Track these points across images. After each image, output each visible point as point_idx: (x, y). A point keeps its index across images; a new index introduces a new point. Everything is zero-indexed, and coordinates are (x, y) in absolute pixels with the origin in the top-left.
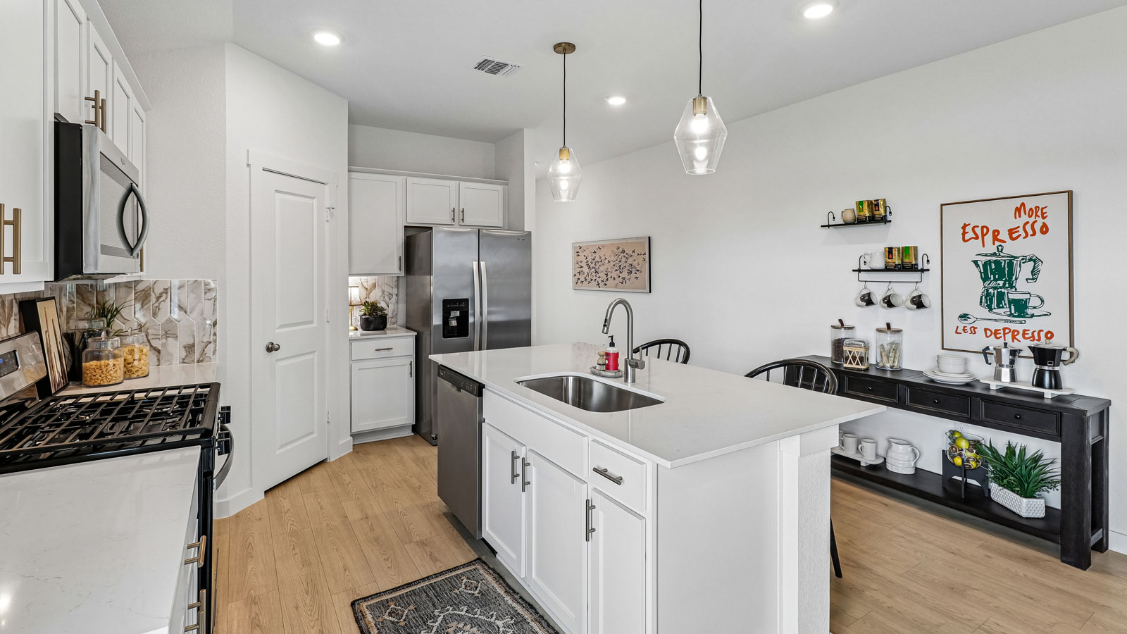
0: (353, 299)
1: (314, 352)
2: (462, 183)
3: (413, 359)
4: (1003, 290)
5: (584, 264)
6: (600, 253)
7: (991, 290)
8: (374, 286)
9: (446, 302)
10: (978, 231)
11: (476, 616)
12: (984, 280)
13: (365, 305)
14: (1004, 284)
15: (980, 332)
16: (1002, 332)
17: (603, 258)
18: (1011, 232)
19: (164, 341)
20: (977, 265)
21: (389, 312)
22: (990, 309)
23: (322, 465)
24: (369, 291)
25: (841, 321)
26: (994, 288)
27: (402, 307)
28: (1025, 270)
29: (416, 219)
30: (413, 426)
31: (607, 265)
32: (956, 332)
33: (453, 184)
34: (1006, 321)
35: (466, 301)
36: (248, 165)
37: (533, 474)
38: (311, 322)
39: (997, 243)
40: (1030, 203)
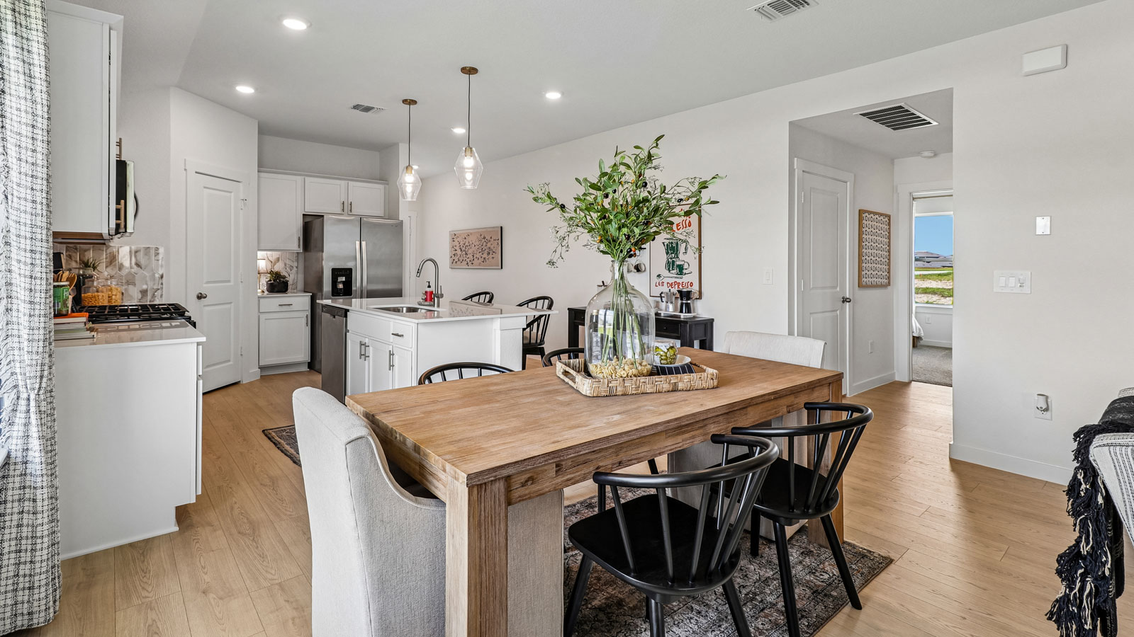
0: (260, 268)
1: (231, 303)
2: (350, 182)
3: (309, 313)
4: (674, 259)
5: (457, 248)
6: (469, 239)
7: (670, 260)
8: (278, 260)
9: (334, 270)
12: (667, 253)
13: (270, 273)
14: (675, 256)
15: (665, 284)
16: (674, 284)
17: (471, 243)
18: (678, 225)
19: (126, 287)
21: (290, 279)
22: (670, 271)
23: (237, 385)
24: (273, 263)
25: (603, 282)
26: (671, 258)
27: (301, 277)
28: (682, 248)
29: (312, 209)
30: (309, 363)
31: (473, 249)
32: (656, 286)
33: (343, 183)
34: (676, 278)
35: (350, 270)
36: (185, 170)
37: (370, 351)
38: (229, 281)
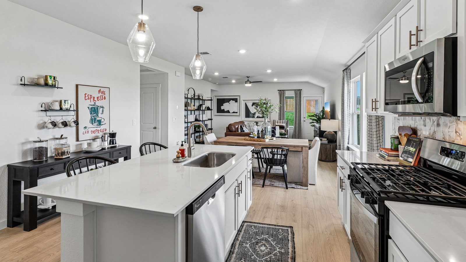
4: (95, 117)
7: (93, 117)
10: (89, 96)
11: (252, 252)
12: (91, 114)
14: (96, 115)
15: (90, 132)
16: (95, 131)
18: (98, 98)
20: (89, 109)
22: (92, 124)
28: (100, 110)
32: (83, 134)
34: (96, 127)
39: (94, 101)
40: (102, 89)
